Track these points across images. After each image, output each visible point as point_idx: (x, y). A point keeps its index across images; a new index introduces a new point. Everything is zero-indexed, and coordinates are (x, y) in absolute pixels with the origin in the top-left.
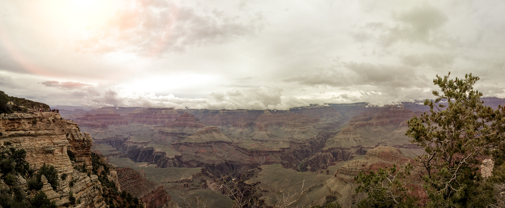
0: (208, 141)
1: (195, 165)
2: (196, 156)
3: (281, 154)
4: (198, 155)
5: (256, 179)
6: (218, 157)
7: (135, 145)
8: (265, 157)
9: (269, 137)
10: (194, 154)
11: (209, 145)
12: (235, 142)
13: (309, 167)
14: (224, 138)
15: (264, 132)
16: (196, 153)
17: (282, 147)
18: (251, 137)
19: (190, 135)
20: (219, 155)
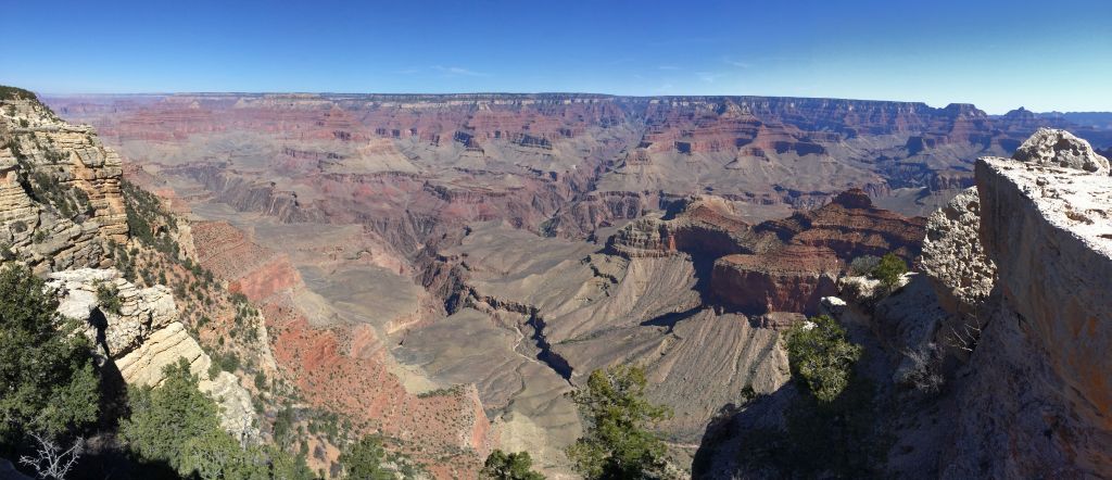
0: (375, 171)
1: (352, 218)
2: (355, 202)
3: (506, 200)
4: (358, 199)
5: (459, 247)
6: (391, 202)
7: (240, 177)
8: (477, 206)
9: (488, 163)
10: (350, 198)
11: (378, 179)
12: (424, 174)
13: (559, 229)
14: (402, 164)
15: (479, 154)
16: (354, 195)
17: (511, 186)
18: (453, 163)
19: (341, 158)
20: (396, 200)
